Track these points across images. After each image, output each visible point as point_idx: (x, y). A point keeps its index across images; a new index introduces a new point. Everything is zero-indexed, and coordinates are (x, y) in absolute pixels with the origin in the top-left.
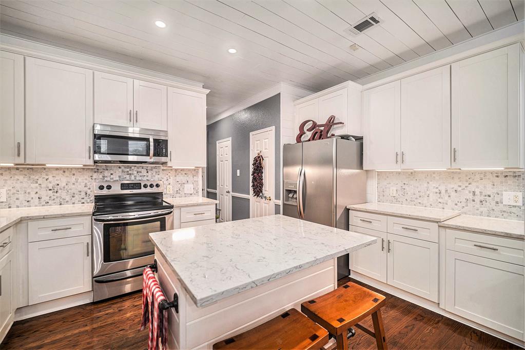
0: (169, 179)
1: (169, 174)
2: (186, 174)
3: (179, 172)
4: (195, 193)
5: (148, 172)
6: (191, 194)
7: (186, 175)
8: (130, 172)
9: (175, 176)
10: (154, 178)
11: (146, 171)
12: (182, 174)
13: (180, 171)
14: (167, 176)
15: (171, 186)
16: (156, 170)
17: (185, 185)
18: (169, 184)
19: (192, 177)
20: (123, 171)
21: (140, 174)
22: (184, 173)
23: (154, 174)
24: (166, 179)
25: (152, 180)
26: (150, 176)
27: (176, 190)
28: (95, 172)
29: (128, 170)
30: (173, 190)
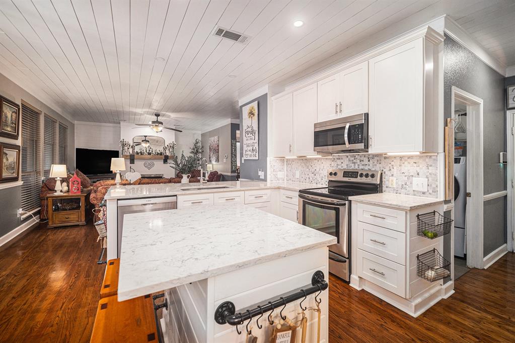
0: (392, 170)
1: (392, 163)
2: (415, 163)
3: (405, 160)
4: (431, 191)
5: (369, 161)
6: (424, 193)
7: (415, 165)
8: (354, 161)
9: (400, 166)
10: (375, 167)
11: (367, 160)
12: (409, 163)
13: (407, 158)
14: (390, 165)
15: (394, 179)
16: (378, 158)
17: (414, 178)
18: (392, 175)
19: (425, 168)
20: (349, 160)
21: (363, 163)
22: (412, 161)
23: (375, 163)
24: (388, 169)
25: (374, 169)
26: (371, 165)
27: (400, 183)
28: (333, 161)
29: (353, 159)
30: (397, 183)
